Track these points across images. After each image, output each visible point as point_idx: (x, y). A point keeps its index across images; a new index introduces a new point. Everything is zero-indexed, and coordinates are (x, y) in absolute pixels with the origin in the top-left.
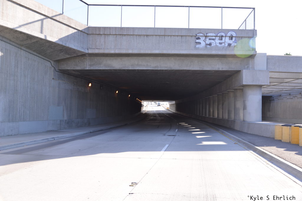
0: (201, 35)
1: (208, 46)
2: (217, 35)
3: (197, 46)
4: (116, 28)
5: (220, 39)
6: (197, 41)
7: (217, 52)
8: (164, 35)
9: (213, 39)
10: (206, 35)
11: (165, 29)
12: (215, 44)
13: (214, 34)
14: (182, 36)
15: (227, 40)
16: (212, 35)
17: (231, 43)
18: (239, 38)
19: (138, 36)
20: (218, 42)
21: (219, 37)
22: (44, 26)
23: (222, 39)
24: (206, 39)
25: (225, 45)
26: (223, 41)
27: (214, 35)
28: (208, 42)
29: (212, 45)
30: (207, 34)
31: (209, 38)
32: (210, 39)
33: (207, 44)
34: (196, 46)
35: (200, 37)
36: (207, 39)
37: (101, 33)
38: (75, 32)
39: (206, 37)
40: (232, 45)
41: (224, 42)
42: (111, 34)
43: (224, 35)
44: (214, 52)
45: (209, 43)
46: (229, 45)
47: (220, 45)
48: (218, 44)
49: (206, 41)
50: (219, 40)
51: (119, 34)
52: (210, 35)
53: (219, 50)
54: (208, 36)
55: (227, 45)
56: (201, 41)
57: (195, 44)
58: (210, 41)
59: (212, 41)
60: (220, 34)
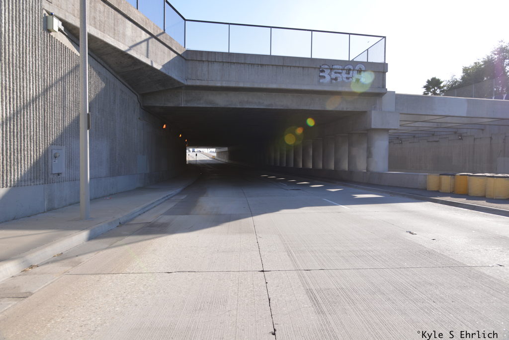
0: (326, 67)
1: (334, 81)
2: (344, 67)
3: (321, 81)
4: (223, 53)
6: (321, 74)
7: (344, 88)
8: (283, 66)
9: (340, 73)
10: (331, 68)
11: (284, 58)
12: (342, 79)
13: (340, 67)
14: (303, 67)
15: (355, 75)
16: (338, 68)
17: (359, 78)
19: (250, 65)
22: (150, 49)
23: (349, 74)
24: (331, 72)
28: (334, 75)
29: (338, 80)
30: (332, 66)
31: (335, 71)
32: (336, 73)
33: (332, 79)
34: (319, 81)
35: (325, 70)
36: (333, 73)
37: (204, 60)
38: (175, 57)
39: (331, 69)
40: (360, 80)
41: (352, 76)
42: (217, 60)
43: (352, 69)
44: (340, 89)
45: (334, 78)
46: (357, 80)
47: (345, 79)
50: (346, 73)
51: (227, 61)
52: (336, 68)
53: (345, 86)
54: (334, 69)
55: (354, 80)
56: (325, 74)
57: (319, 78)
59: (338, 75)
60: (347, 67)
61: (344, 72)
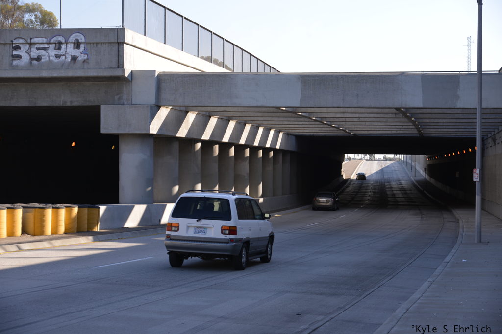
0: (21, 41)
1: (35, 62)
2: (51, 40)
3: (15, 63)
5: (57, 47)
6: (15, 53)
7: (50, 72)
9: (45, 49)
10: (29, 41)
12: (47, 58)
13: (44, 39)
15: (70, 50)
16: (40, 42)
17: (77, 55)
18: (92, 44)
20: (54, 55)
21: (54, 45)
23: (59, 49)
24: (30, 48)
25: (67, 60)
26: (62, 51)
27: (45, 42)
28: (35, 53)
29: (42, 60)
30: (31, 39)
31: (36, 46)
32: (38, 49)
33: (32, 59)
34: (12, 63)
35: (20, 46)
36: (34, 49)
39: (31, 44)
40: (79, 59)
41: (64, 53)
43: (63, 41)
44: (44, 74)
45: (36, 57)
46: (74, 59)
47: (56, 60)
48: (53, 58)
49: (31, 52)
50: (55, 49)
52: (37, 42)
53: (54, 69)
54: (35, 44)
55: (69, 59)
56: (22, 52)
57: (11, 58)
58: (38, 52)
59: (43, 52)
60: (55, 39)
61: (52, 46)
